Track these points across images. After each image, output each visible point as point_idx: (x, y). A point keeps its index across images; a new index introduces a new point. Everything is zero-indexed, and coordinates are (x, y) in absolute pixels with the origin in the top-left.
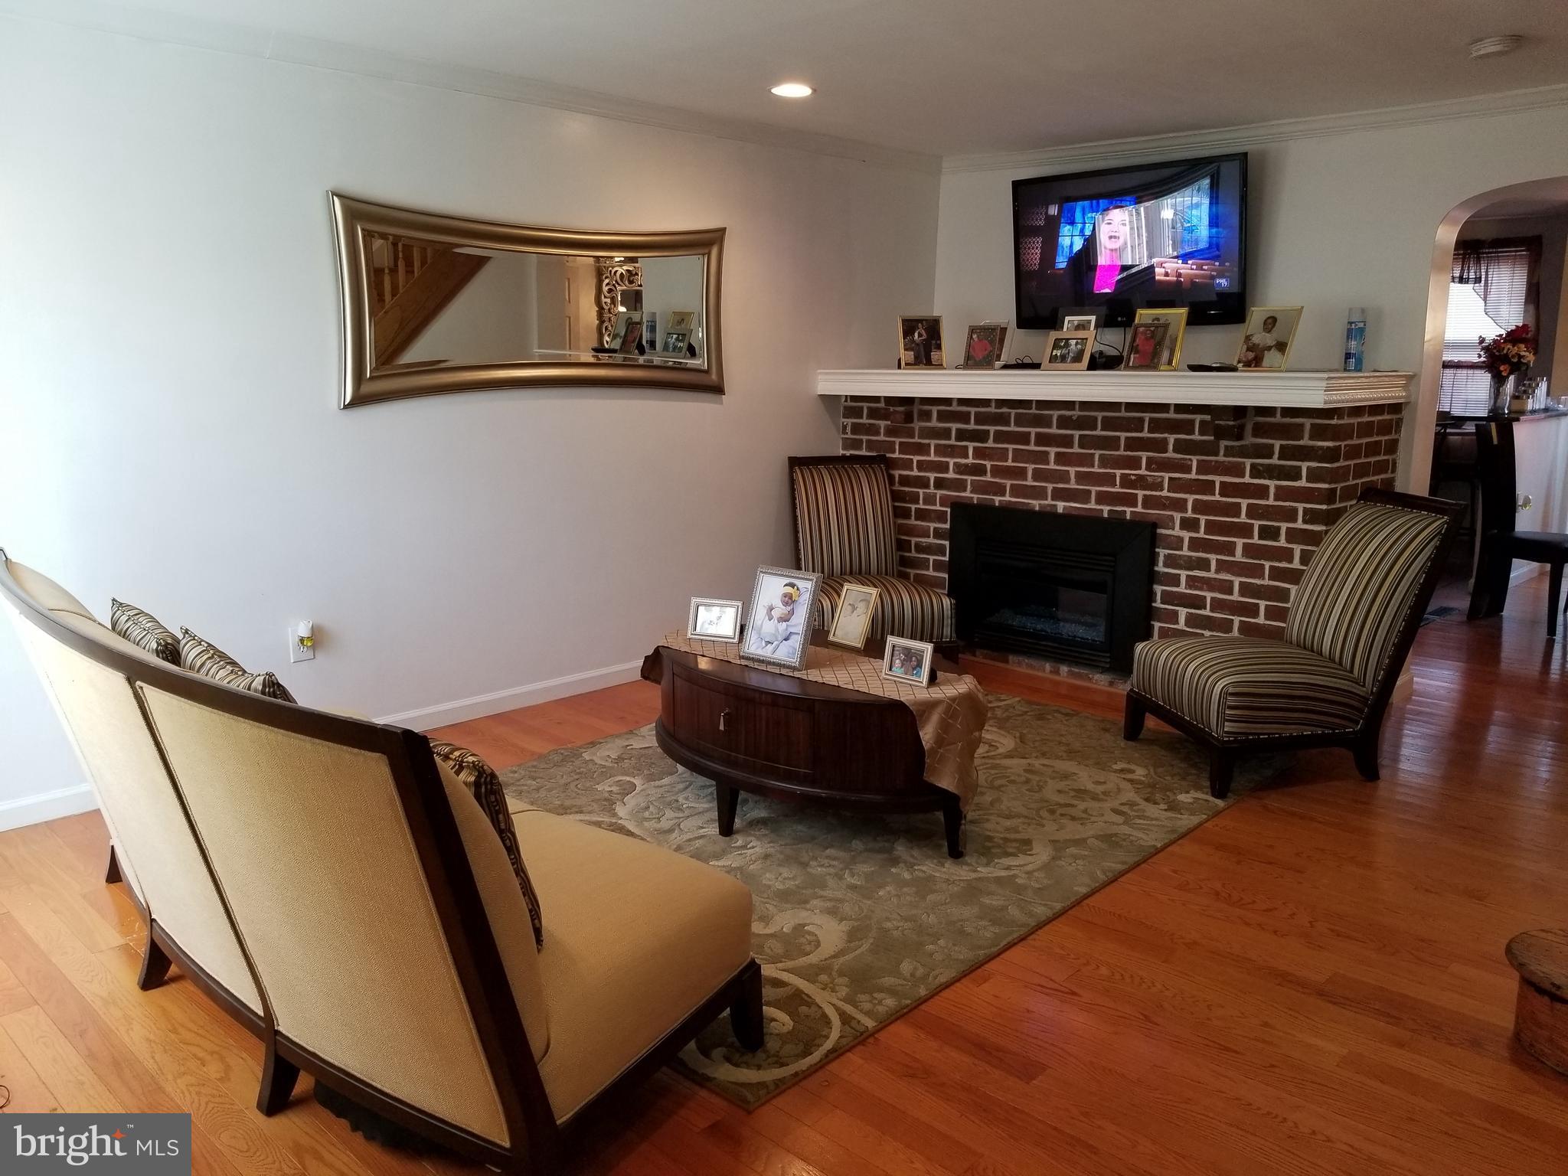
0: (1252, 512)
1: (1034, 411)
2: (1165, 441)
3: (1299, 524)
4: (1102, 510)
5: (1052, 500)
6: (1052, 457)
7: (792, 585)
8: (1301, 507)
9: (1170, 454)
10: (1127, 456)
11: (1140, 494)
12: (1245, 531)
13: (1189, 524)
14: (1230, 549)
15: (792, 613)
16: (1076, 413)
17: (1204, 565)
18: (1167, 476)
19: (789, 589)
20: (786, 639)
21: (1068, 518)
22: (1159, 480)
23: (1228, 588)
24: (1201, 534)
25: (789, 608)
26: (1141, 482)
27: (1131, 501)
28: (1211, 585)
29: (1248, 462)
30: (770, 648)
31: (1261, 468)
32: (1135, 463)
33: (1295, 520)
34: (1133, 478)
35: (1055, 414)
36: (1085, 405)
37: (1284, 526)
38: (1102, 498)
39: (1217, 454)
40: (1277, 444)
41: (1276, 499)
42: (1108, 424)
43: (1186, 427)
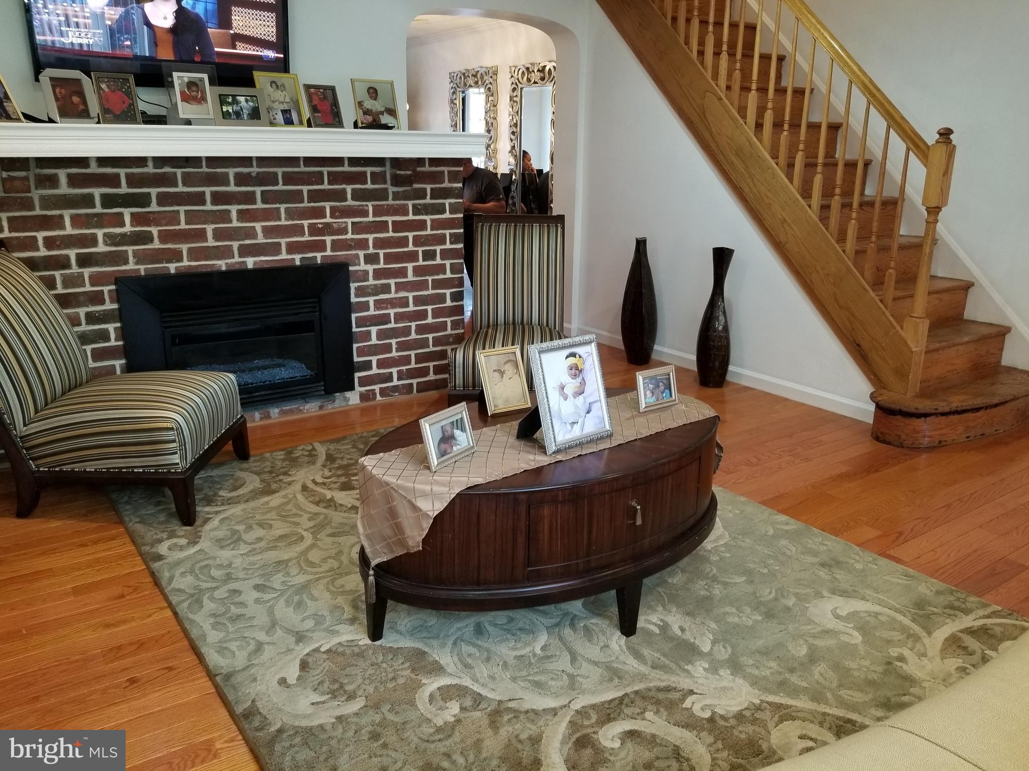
0: (418, 241)
1: (205, 169)
2: (344, 191)
3: (448, 246)
4: (294, 259)
5: (240, 257)
6: (234, 215)
7: (573, 355)
8: (447, 232)
9: (350, 202)
10: (313, 207)
11: (328, 239)
12: (413, 257)
13: (371, 259)
14: (403, 272)
15: (583, 383)
16: (254, 170)
17: (386, 289)
18: (349, 221)
19: (572, 360)
20: (588, 412)
21: (260, 273)
22: (344, 225)
23: (404, 302)
24: (382, 265)
25: (579, 380)
26: (327, 229)
27: (321, 246)
28: (392, 303)
29: (410, 203)
30: (577, 428)
31: (420, 207)
32: (320, 213)
33: (445, 243)
34: (320, 226)
35: (231, 172)
36: (263, 161)
37: (438, 248)
38: (292, 248)
39: (387, 199)
40: (428, 187)
41: (432, 229)
42: (289, 179)
43: (359, 178)
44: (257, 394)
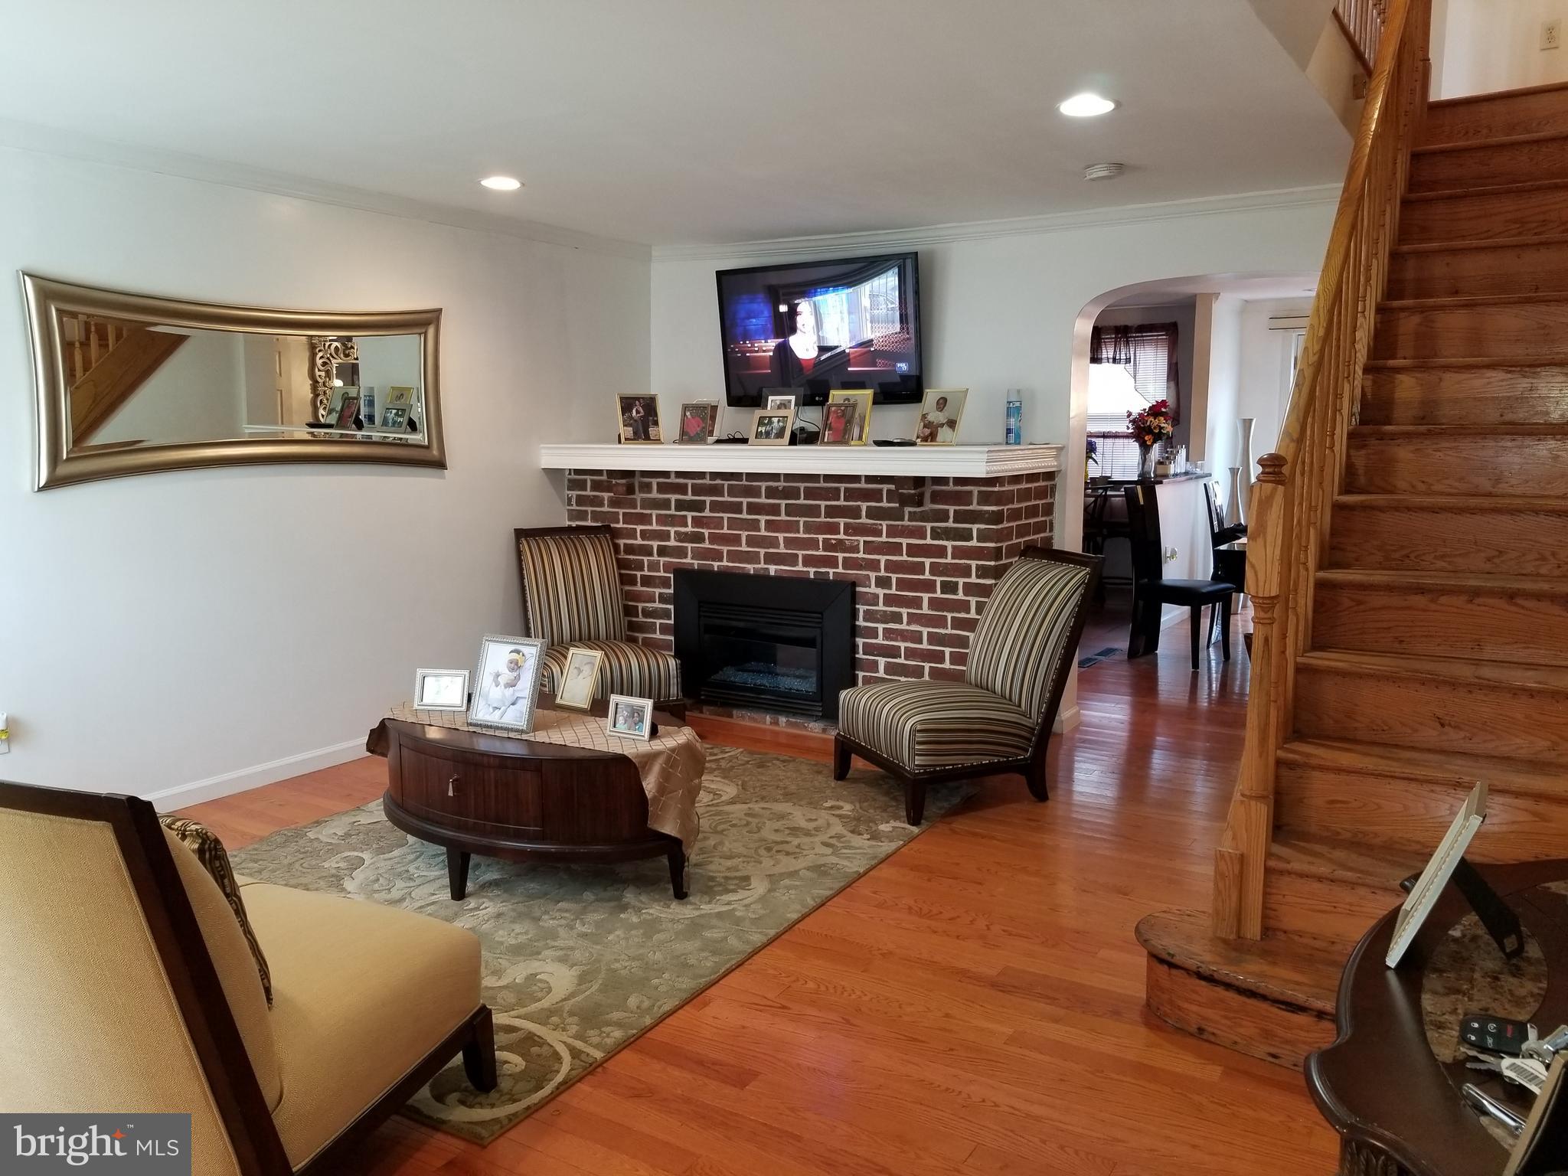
0: (935, 569)
1: (744, 482)
2: (859, 508)
3: (973, 579)
4: (808, 572)
5: (765, 563)
6: (763, 525)
7: (518, 652)
8: (974, 563)
9: (864, 520)
10: (828, 522)
11: (841, 556)
12: (929, 586)
13: (883, 582)
14: (916, 603)
15: (517, 678)
16: (781, 484)
17: (896, 618)
18: (862, 539)
19: (515, 656)
20: (513, 704)
21: (779, 579)
22: (856, 543)
23: (917, 637)
24: (893, 591)
25: (515, 674)
26: (840, 546)
27: (832, 562)
28: (904, 635)
29: (929, 526)
30: (498, 713)
31: (939, 531)
32: (833, 529)
33: (969, 576)
34: (834, 542)
35: (764, 485)
36: (789, 477)
37: (961, 581)
38: (809, 561)
39: (902, 519)
40: (952, 509)
41: (953, 558)
42: (810, 494)
43: (876, 496)
44: (763, 696)
